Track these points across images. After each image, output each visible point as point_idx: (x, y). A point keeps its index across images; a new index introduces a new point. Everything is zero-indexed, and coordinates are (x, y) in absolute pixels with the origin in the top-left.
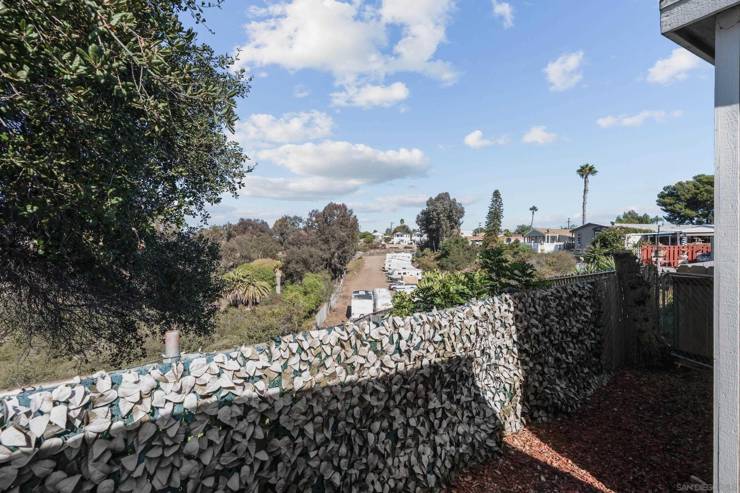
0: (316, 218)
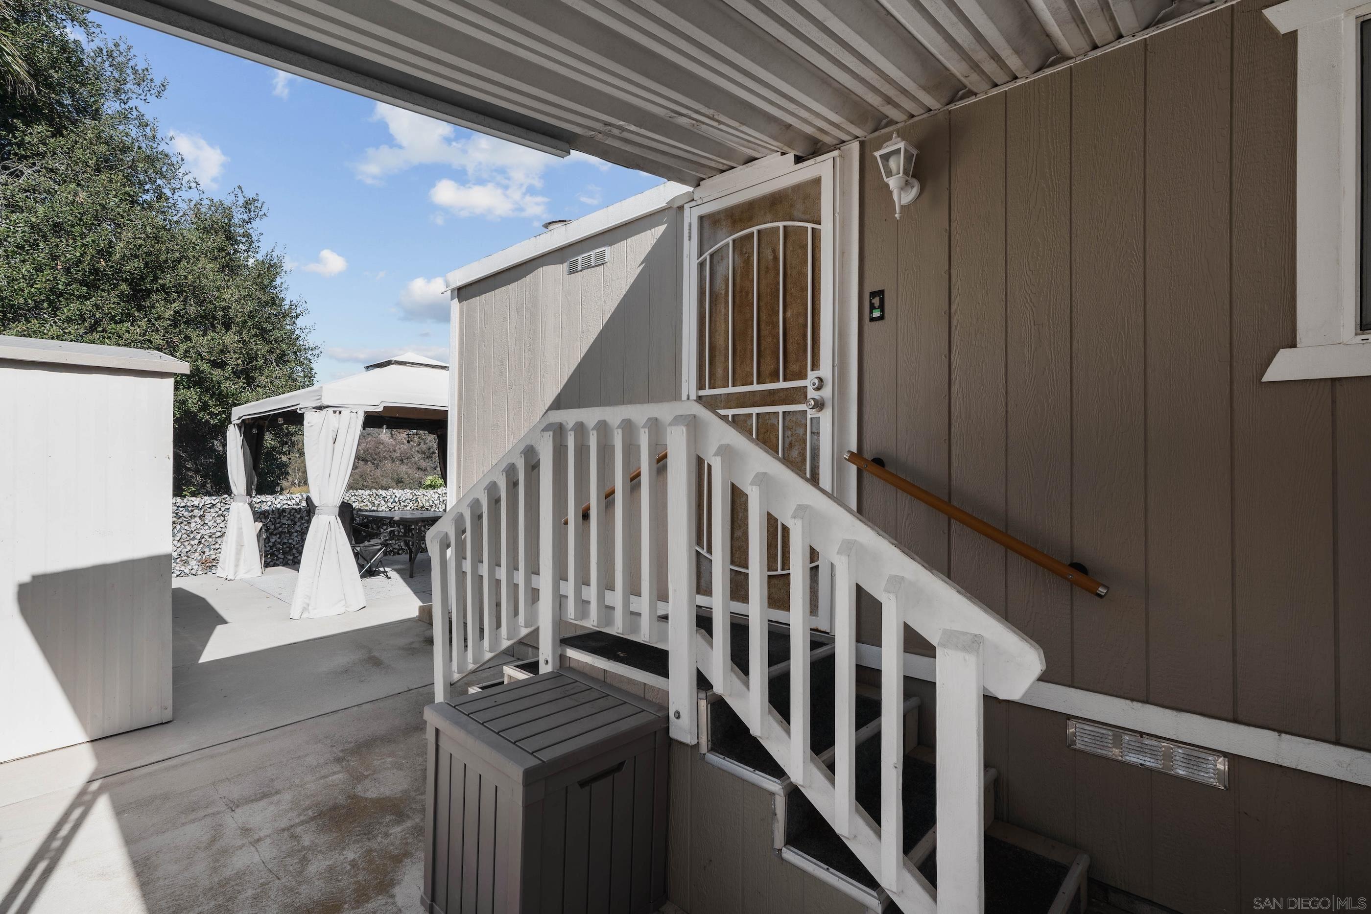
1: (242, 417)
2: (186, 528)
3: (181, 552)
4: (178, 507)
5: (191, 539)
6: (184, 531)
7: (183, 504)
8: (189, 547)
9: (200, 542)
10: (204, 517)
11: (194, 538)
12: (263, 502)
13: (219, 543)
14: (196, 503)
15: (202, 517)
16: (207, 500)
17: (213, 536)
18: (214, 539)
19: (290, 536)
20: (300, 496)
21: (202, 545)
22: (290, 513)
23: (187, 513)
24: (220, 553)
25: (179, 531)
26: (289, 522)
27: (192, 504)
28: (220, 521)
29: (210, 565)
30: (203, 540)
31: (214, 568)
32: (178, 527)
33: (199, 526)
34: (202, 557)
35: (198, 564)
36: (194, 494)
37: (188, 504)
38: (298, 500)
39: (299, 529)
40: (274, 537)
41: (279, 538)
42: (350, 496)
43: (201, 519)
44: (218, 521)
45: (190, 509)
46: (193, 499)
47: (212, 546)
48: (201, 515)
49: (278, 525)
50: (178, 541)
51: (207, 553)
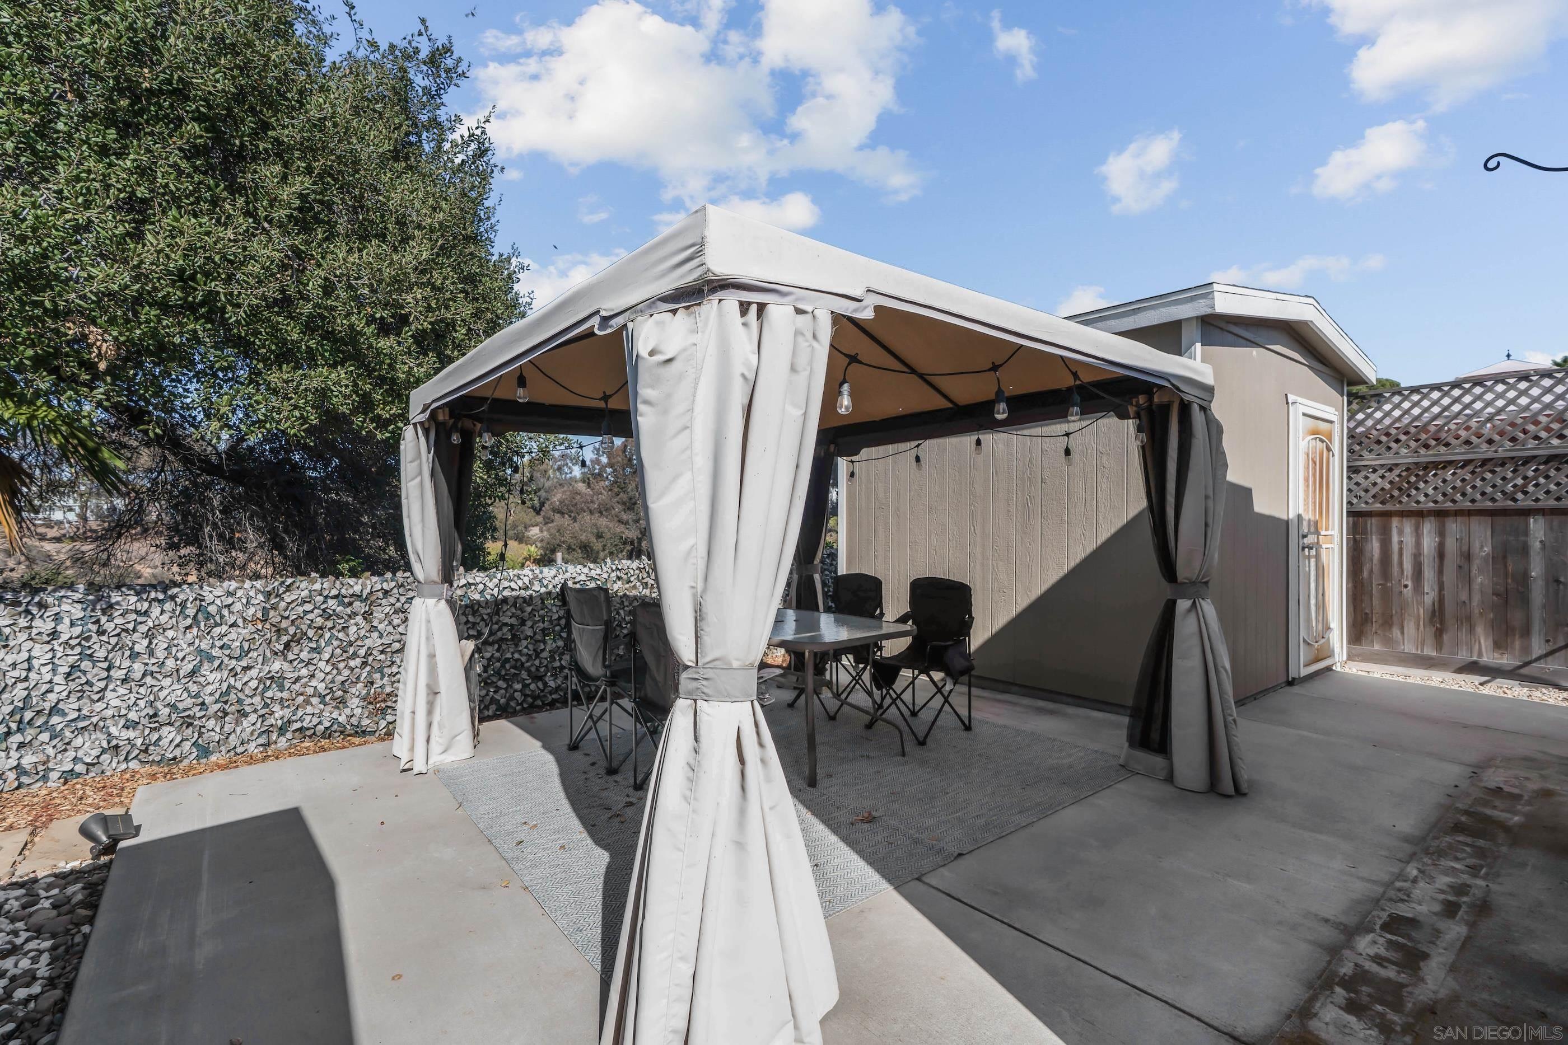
0: (609, 458)
1: (430, 405)
2: (341, 635)
3: (333, 682)
4: (326, 597)
5: (348, 658)
6: (336, 643)
7: (334, 592)
8: (346, 672)
9: (365, 664)
10: (371, 614)
11: (355, 655)
12: (470, 584)
13: (398, 661)
14: (357, 589)
15: (367, 616)
16: (376, 583)
17: (388, 650)
18: (389, 655)
19: (516, 645)
20: (530, 573)
21: (368, 668)
22: (514, 605)
23: (341, 608)
24: (398, 682)
25: (328, 643)
26: (513, 621)
27: (351, 591)
28: (399, 621)
29: (383, 705)
30: (371, 658)
31: (389, 711)
32: (327, 635)
33: (362, 633)
34: (369, 691)
35: (361, 704)
36: (354, 573)
37: (343, 591)
38: (526, 580)
39: (530, 633)
40: (489, 648)
41: (498, 650)
42: (610, 571)
43: (365, 619)
44: (396, 622)
45: (346, 600)
46: (351, 581)
47: (386, 670)
48: (365, 612)
49: (496, 627)
50: (328, 662)
51: (378, 683)
